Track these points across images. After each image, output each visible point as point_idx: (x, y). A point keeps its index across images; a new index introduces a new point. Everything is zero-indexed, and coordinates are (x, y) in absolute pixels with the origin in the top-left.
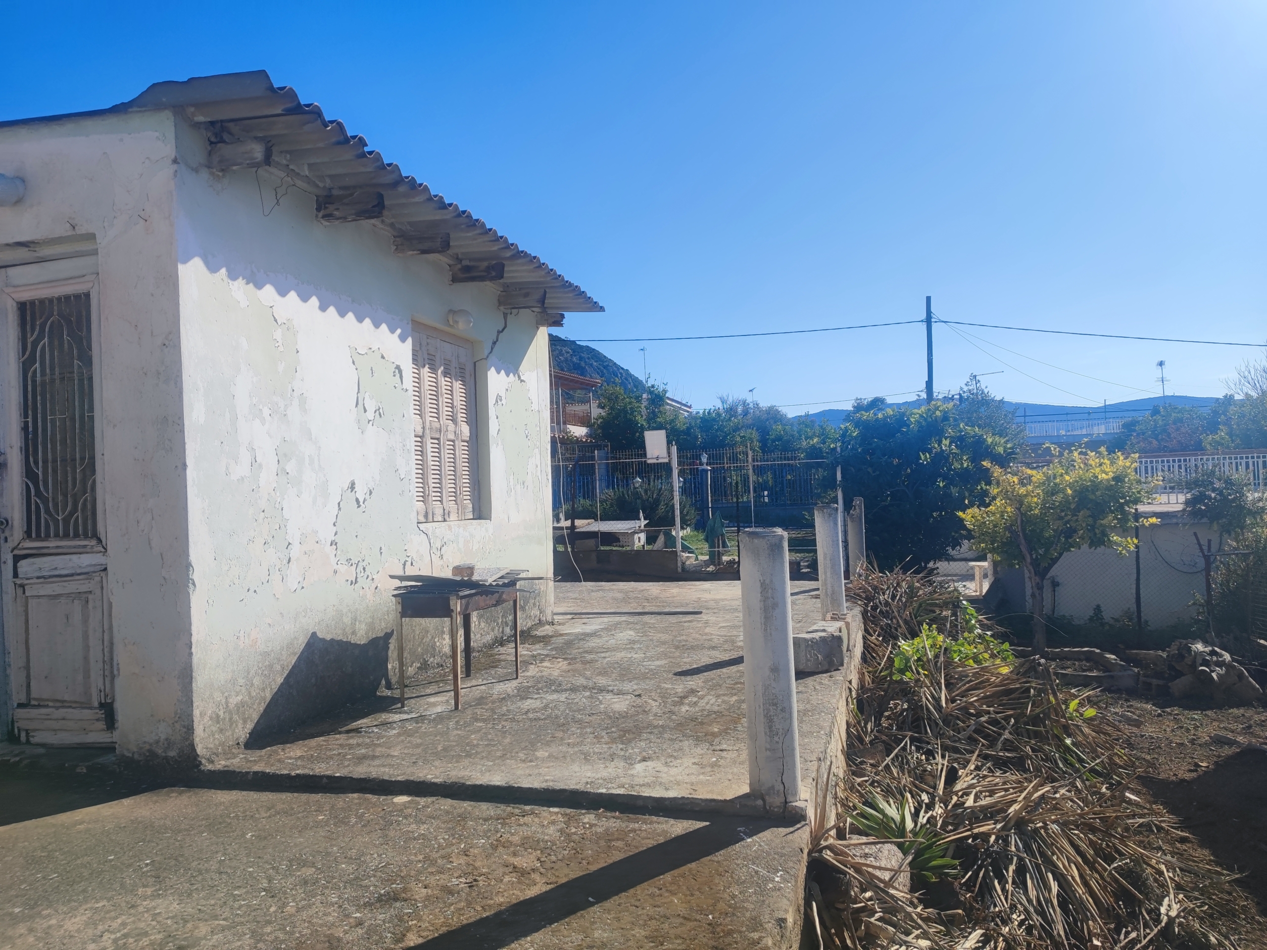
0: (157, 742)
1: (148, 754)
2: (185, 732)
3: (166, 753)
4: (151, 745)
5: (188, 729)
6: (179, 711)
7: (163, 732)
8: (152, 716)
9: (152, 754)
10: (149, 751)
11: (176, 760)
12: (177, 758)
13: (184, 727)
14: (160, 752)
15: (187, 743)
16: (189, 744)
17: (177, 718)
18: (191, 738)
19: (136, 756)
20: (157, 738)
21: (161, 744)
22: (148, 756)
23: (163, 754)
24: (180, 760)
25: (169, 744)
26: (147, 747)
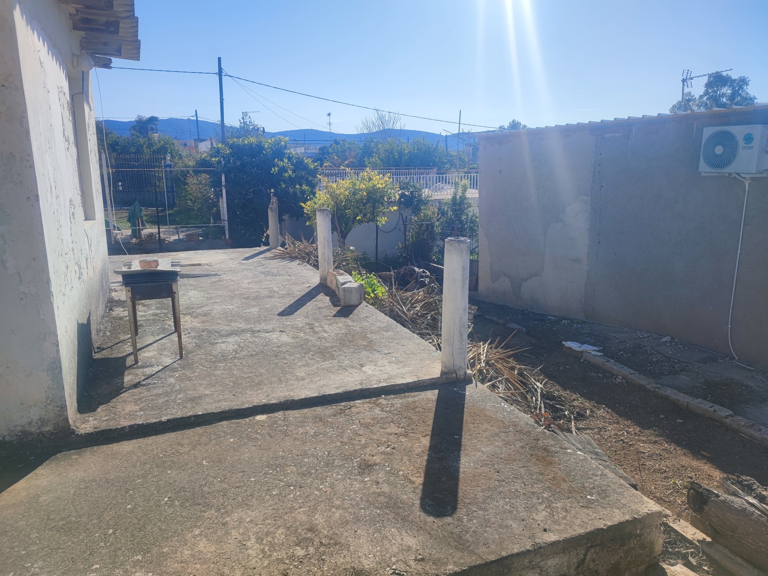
0: (30, 423)
1: (20, 434)
2: (59, 411)
3: (40, 429)
4: (23, 426)
5: (62, 408)
6: (51, 396)
7: (35, 414)
8: (22, 404)
9: (25, 433)
10: (21, 431)
11: (51, 432)
12: (53, 431)
13: (58, 407)
14: (34, 430)
15: (62, 418)
16: (64, 419)
17: (49, 402)
18: (65, 414)
19: (7, 438)
20: (29, 420)
21: (34, 424)
22: (21, 436)
23: (38, 431)
24: (56, 432)
25: (43, 422)
26: (19, 428)
